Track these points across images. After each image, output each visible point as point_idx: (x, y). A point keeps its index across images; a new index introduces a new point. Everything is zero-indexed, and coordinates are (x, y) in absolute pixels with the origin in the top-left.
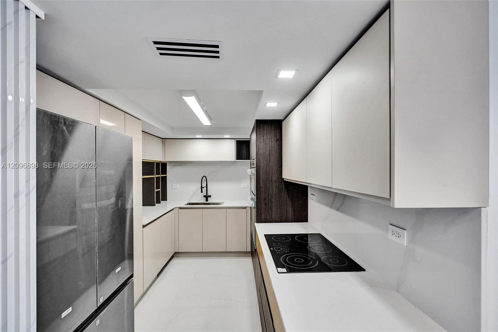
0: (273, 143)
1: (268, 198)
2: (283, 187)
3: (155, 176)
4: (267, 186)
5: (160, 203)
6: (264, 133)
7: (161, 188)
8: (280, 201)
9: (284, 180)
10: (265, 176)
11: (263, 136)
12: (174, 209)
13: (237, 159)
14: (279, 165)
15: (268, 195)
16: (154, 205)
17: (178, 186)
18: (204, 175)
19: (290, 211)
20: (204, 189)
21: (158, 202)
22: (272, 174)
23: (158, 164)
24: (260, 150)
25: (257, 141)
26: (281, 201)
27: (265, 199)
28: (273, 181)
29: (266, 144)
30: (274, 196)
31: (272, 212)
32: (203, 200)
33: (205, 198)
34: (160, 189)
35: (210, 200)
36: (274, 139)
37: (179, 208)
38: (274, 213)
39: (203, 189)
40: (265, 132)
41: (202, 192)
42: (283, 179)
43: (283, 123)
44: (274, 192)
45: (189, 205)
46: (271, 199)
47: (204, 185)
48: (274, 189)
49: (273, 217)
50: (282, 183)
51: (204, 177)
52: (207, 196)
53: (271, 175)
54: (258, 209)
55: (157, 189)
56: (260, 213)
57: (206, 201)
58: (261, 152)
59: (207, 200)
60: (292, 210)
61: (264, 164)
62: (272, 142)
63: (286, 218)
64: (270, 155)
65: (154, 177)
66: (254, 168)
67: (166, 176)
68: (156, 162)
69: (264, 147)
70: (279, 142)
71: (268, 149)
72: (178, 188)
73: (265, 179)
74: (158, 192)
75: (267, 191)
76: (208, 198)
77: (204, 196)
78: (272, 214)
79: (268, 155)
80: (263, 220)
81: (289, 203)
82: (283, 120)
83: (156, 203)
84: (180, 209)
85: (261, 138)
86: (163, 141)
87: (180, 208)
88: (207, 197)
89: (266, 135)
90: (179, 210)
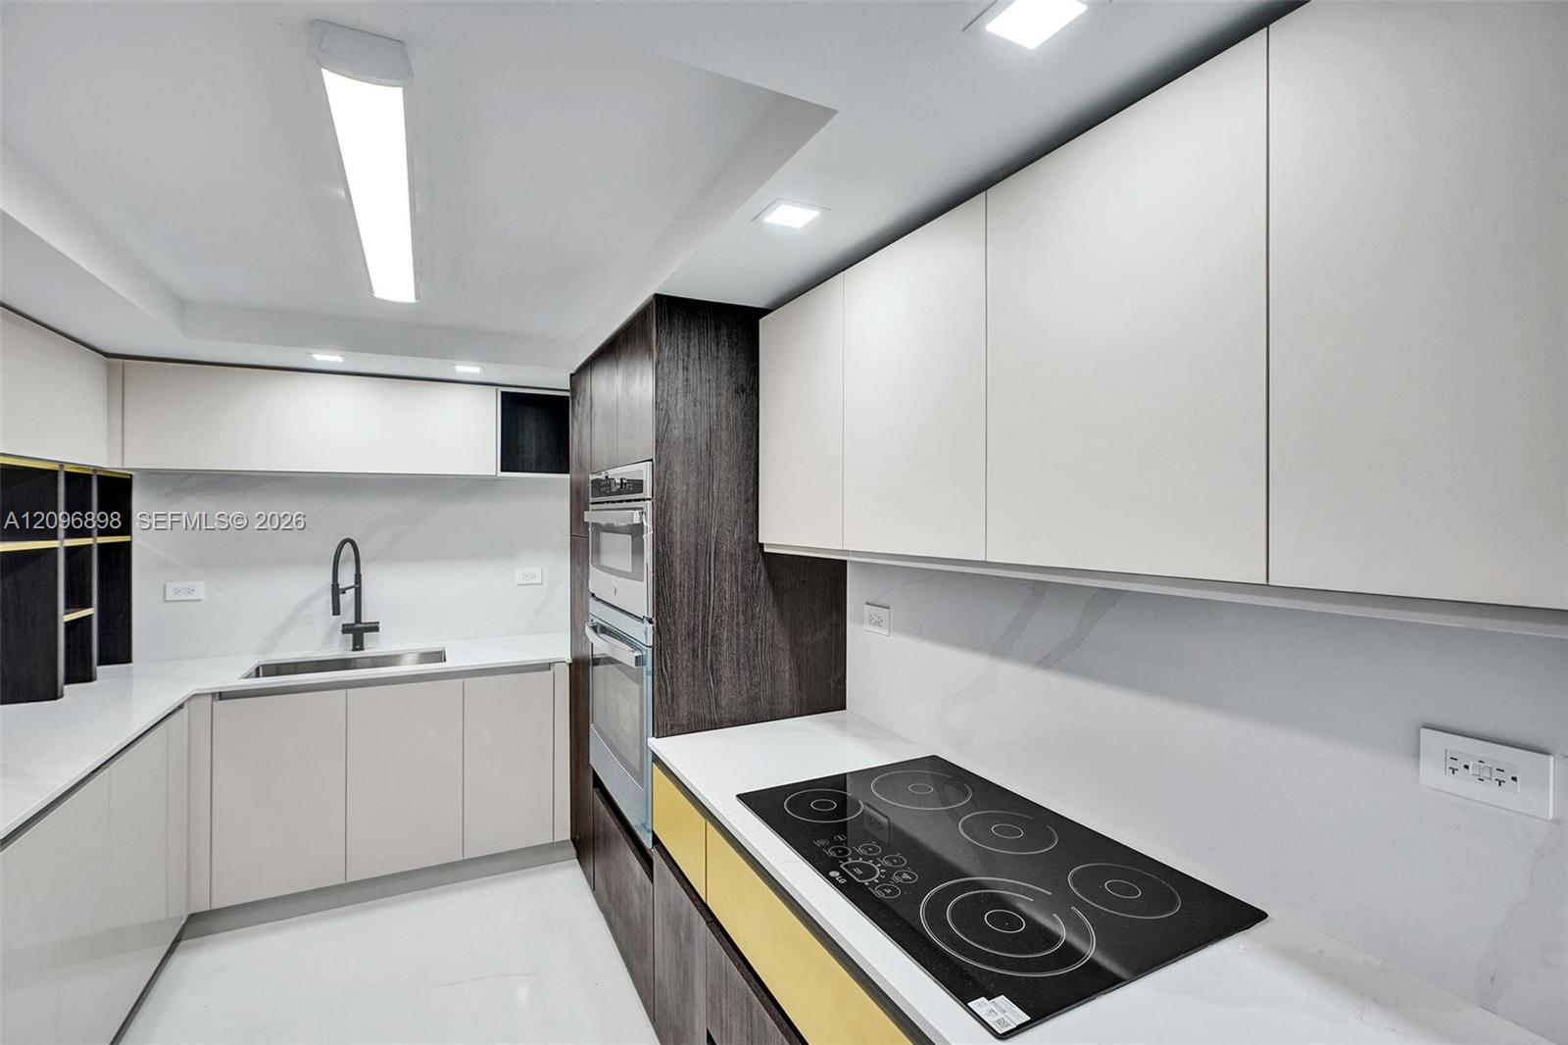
0: (723, 402)
1: (705, 623)
2: (762, 579)
3: (61, 544)
4: (702, 579)
5: (88, 677)
6: (689, 357)
7: (100, 601)
8: (747, 638)
9: (766, 550)
10: (692, 540)
11: (686, 368)
12: (186, 706)
13: (502, 470)
14: (746, 491)
15: (704, 616)
16: (54, 694)
17: (201, 590)
18: (344, 538)
19: (784, 672)
20: (347, 599)
21: (81, 673)
22: (720, 525)
23: (78, 481)
24: (672, 425)
25: (660, 384)
26: (752, 638)
27: (691, 635)
28: (724, 557)
29: (695, 401)
30: (725, 618)
31: (718, 682)
32: (340, 648)
33: (351, 635)
34: (89, 605)
35: (374, 646)
36: (727, 386)
37: (213, 694)
38: (726, 687)
39: (341, 595)
40: (694, 354)
41: (336, 611)
42: (762, 545)
43: (761, 321)
44: (727, 603)
45: (265, 675)
46: (717, 631)
47: (346, 579)
48: (727, 588)
49: (723, 703)
50: (755, 562)
51: (348, 544)
52: (359, 629)
53: (714, 531)
54: (663, 675)
55: (71, 605)
56: (673, 696)
57: (354, 649)
58: (677, 432)
59: (358, 644)
60: (791, 668)
61: (688, 485)
62: (719, 394)
63: (771, 703)
64: (713, 449)
65: (55, 549)
66: (644, 500)
67: (128, 545)
68: (68, 469)
69: (690, 414)
70: (748, 396)
71: (705, 425)
72: (203, 596)
73: (693, 550)
74: (77, 629)
75: (701, 597)
76: (366, 635)
77: (346, 629)
78: (720, 693)
79: (704, 448)
80: (685, 722)
81: (782, 641)
82: (765, 312)
83: (69, 681)
84: (220, 699)
85: (676, 374)
86: (109, 366)
87: (222, 696)
88: (358, 632)
89: (697, 362)
90: (219, 704)
